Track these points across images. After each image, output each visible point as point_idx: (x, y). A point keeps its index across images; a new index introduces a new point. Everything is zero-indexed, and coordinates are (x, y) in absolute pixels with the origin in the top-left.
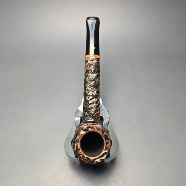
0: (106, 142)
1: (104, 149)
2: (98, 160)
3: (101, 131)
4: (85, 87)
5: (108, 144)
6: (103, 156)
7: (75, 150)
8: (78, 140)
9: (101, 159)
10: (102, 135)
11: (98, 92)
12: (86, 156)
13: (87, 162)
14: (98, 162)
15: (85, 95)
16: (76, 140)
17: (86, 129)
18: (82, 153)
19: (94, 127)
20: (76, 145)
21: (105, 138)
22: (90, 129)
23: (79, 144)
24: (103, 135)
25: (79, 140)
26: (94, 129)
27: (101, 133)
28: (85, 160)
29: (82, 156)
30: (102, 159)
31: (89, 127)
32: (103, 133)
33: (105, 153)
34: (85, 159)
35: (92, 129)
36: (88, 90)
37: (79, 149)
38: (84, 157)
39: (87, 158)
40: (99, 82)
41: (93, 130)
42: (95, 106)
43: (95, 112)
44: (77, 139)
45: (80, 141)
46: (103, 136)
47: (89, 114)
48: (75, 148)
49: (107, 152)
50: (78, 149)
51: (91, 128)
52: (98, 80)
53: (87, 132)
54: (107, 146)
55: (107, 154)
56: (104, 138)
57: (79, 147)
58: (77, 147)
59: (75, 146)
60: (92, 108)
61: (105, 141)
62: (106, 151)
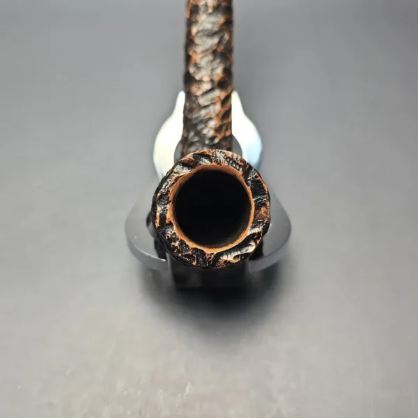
0: (256, 201)
1: (250, 224)
2: (230, 258)
3: (240, 166)
4: (188, 59)
5: (263, 209)
6: (246, 243)
7: (157, 225)
8: (167, 194)
9: (239, 253)
10: (242, 179)
11: (228, 72)
12: (192, 245)
13: (195, 263)
14: (229, 262)
15: (189, 80)
16: (159, 194)
17: (190, 161)
18: (180, 236)
19: (218, 154)
20: (159, 209)
21: (251, 189)
22: (205, 162)
23: (169, 206)
24: (246, 181)
25: (171, 196)
26: (216, 161)
27: (240, 173)
28: (188, 256)
29: (180, 245)
30: (242, 255)
31: (203, 155)
32: (246, 174)
33: (254, 234)
34: (190, 252)
35: (211, 161)
36: (196, 65)
37: (171, 224)
38: (187, 246)
39: (196, 249)
40: (230, 42)
41: (214, 164)
42: (220, 112)
43: (218, 130)
44: (162, 190)
45: (174, 198)
46: (248, 184)
47: (200, 137)
48: (158, 221)
49: (259, 233)
50: (167, 222)
51: (208, 157)
52: (226, 37)
53: (194, 170)
54: (258, 215)
55: (258, 238)
56: (249, 189)
57: (169, 216)
58: (163, 217)
59: (158, 214)
60: (210, 119)
61: (253, 200)
62: (256, 230)
